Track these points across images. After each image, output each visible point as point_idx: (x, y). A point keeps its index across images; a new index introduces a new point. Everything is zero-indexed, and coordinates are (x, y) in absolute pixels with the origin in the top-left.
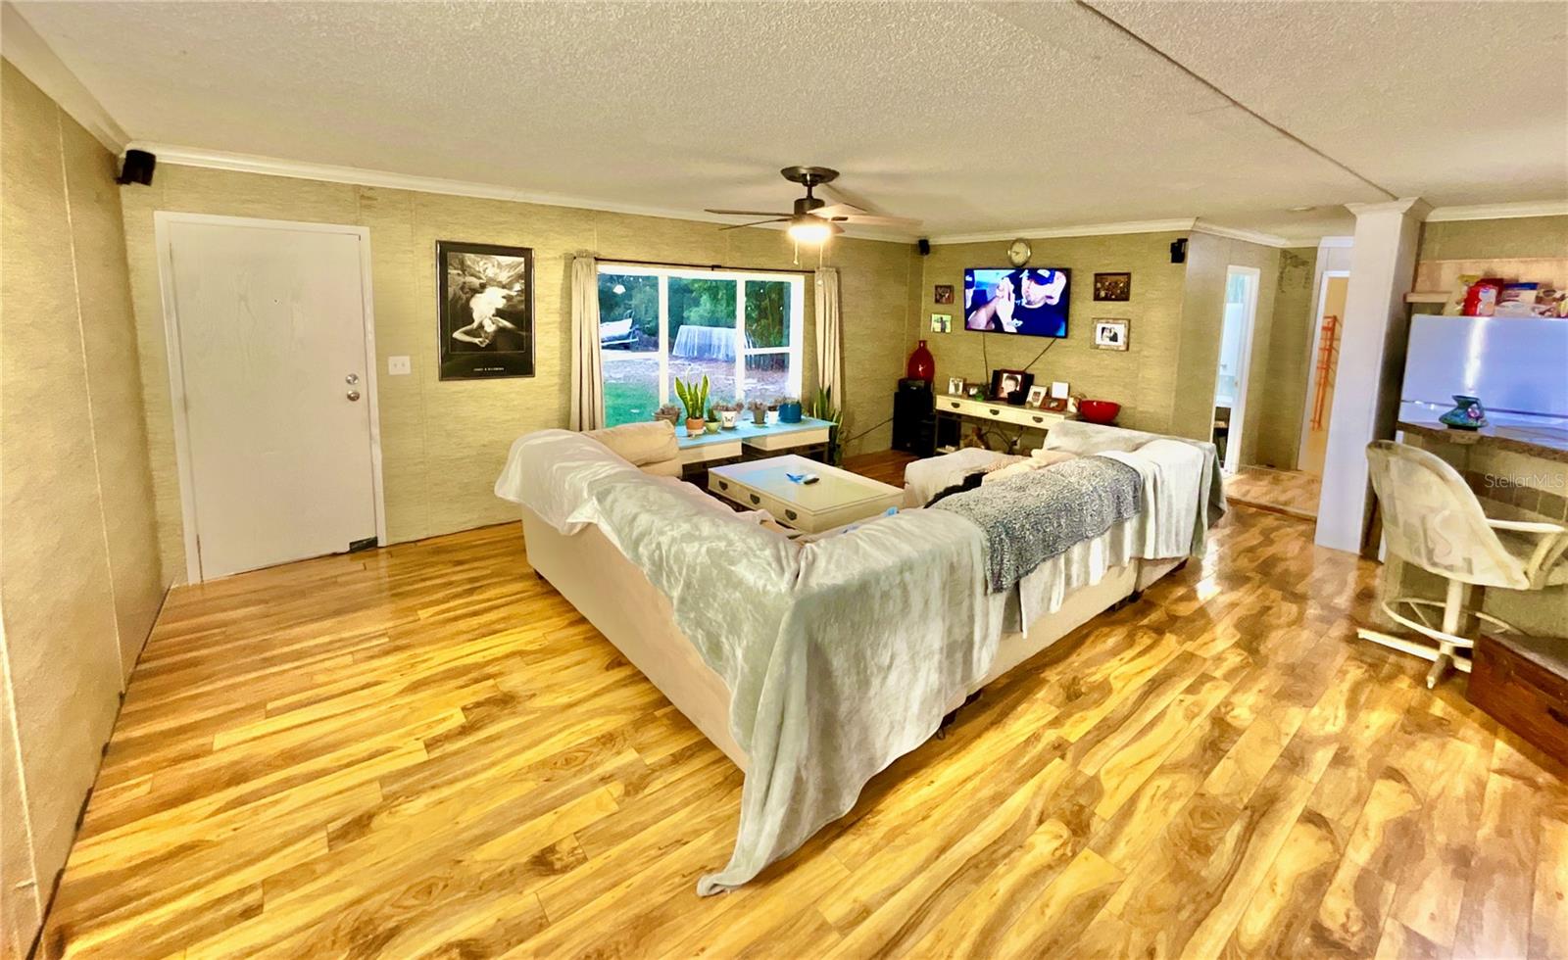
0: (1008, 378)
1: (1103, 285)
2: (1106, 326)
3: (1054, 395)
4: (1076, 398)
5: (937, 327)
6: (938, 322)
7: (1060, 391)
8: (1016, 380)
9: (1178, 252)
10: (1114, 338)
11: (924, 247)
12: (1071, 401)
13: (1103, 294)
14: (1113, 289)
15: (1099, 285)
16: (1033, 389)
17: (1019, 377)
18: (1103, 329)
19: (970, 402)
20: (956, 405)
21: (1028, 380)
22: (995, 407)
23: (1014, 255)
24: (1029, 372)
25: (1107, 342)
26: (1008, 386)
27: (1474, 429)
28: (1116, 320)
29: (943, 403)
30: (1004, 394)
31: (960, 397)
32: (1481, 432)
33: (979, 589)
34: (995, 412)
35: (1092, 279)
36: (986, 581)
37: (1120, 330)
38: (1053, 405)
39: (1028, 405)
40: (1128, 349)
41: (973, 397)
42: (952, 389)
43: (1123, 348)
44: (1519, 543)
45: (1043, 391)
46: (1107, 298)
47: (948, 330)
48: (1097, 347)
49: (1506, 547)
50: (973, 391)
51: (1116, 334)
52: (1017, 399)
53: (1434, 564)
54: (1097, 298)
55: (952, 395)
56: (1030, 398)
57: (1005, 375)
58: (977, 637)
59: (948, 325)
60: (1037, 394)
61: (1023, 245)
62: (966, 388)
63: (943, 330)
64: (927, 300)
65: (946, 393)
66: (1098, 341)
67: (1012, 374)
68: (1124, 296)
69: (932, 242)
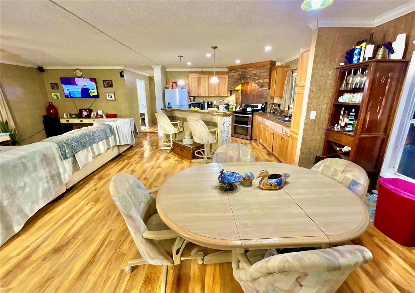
0: (84, 111)
1: (105, 83)
2: (109, 94)
3: (99, 114)
4: (105, 114)
5: (55, 97)
6: (54, 95)
7: (100, 112)
8: (87, 111)
9: (122, 75)
10: (111, 97)
11: (41, 69)
12: (104, 115)
13: (106, 86)
14: (109, 84)
15: (104, 83)
16: (92, 113)
17: (88, 110)
18: (108, 95)
19: (73, 119)
20: (68, 121)
21: (91, 111)
22: (81, 119)
23: (77, 74)
24: (90, 109)
25: (110, 98)
26: (85, 113)
27: (171, 108)
28: (111, 93)
29: (63, 121)
30: (84, 116)
31: (69, 118)
32: (172, 108)
33: (58, 159)
34: (82, 121)
35: (102, 81)
36: (61, 157)
37: (113, 95)
38: (99, 117)
39: (91, 118)
40: (115, 100)
41: (74, 118)
42: (65, 116)
43: (114, 100)
44: (175, 125)
45: (95, 113)
46: (107, 87)
47: (60, 98)
48: (108, 100)
49: (174, 127)
50: (73, 116)
51: (112, 96)
52: (88, 117)
53: (166, 132)
54: (105, 87)
55: (66, 118)
56: (92, 116)
57: (83, 110)
58: (61, 171)
59: (59, 96)
60: (94, 114)
61: (79, 70)
62: (71, 115)
63: (58, 98)
64: (49, 88)
65: (64, 118)
66: (108, 98)
67: (85, 110)
68: (111, 86)
69: (45, 67)
